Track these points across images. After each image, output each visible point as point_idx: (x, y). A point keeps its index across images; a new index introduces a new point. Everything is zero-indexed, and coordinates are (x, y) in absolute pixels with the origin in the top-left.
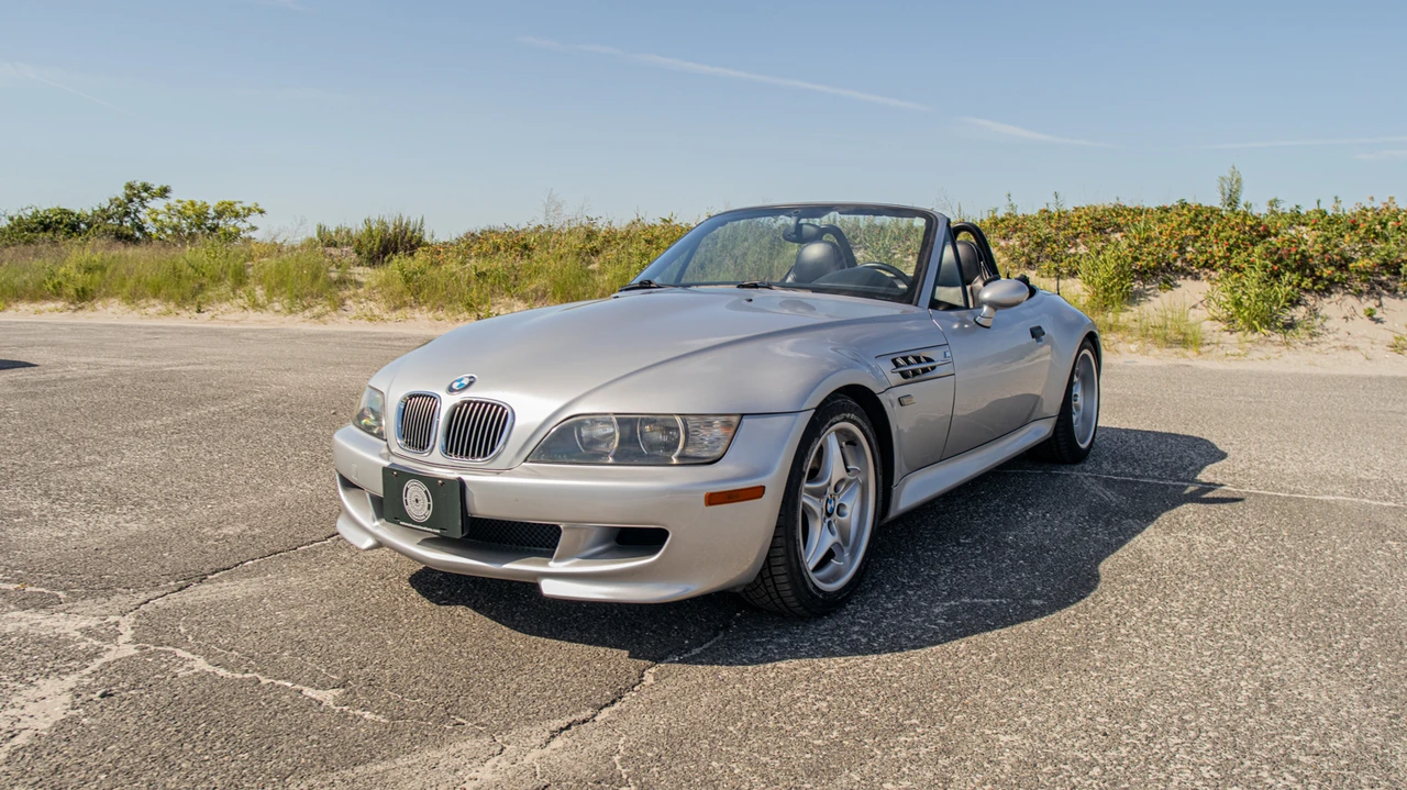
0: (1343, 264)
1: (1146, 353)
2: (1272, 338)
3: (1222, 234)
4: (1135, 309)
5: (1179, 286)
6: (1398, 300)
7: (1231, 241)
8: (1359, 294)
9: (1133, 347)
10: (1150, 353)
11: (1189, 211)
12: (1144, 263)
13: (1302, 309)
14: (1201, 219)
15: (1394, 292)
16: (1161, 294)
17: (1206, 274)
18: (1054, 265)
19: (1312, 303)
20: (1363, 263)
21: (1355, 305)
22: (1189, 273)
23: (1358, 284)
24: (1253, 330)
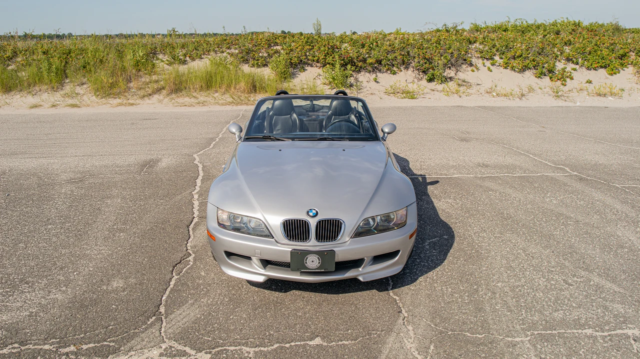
0: (364, 60)
4: (294, 81)
5: (307, 70)
6: (381, 74)
7: (326, 52)
8: (370, 72)
11: (304, 37)
12: (294, 61)
13: (353, 78)
14: (310, 41)
15: (380, 71)
16: (301, 74)
17: (315, 64)
18: (256, 62)
19: (355, 76)
20: (369, 61)
21: (369, 76)
22: (309, 64)
23: (370, 68)
24: (339, 88)
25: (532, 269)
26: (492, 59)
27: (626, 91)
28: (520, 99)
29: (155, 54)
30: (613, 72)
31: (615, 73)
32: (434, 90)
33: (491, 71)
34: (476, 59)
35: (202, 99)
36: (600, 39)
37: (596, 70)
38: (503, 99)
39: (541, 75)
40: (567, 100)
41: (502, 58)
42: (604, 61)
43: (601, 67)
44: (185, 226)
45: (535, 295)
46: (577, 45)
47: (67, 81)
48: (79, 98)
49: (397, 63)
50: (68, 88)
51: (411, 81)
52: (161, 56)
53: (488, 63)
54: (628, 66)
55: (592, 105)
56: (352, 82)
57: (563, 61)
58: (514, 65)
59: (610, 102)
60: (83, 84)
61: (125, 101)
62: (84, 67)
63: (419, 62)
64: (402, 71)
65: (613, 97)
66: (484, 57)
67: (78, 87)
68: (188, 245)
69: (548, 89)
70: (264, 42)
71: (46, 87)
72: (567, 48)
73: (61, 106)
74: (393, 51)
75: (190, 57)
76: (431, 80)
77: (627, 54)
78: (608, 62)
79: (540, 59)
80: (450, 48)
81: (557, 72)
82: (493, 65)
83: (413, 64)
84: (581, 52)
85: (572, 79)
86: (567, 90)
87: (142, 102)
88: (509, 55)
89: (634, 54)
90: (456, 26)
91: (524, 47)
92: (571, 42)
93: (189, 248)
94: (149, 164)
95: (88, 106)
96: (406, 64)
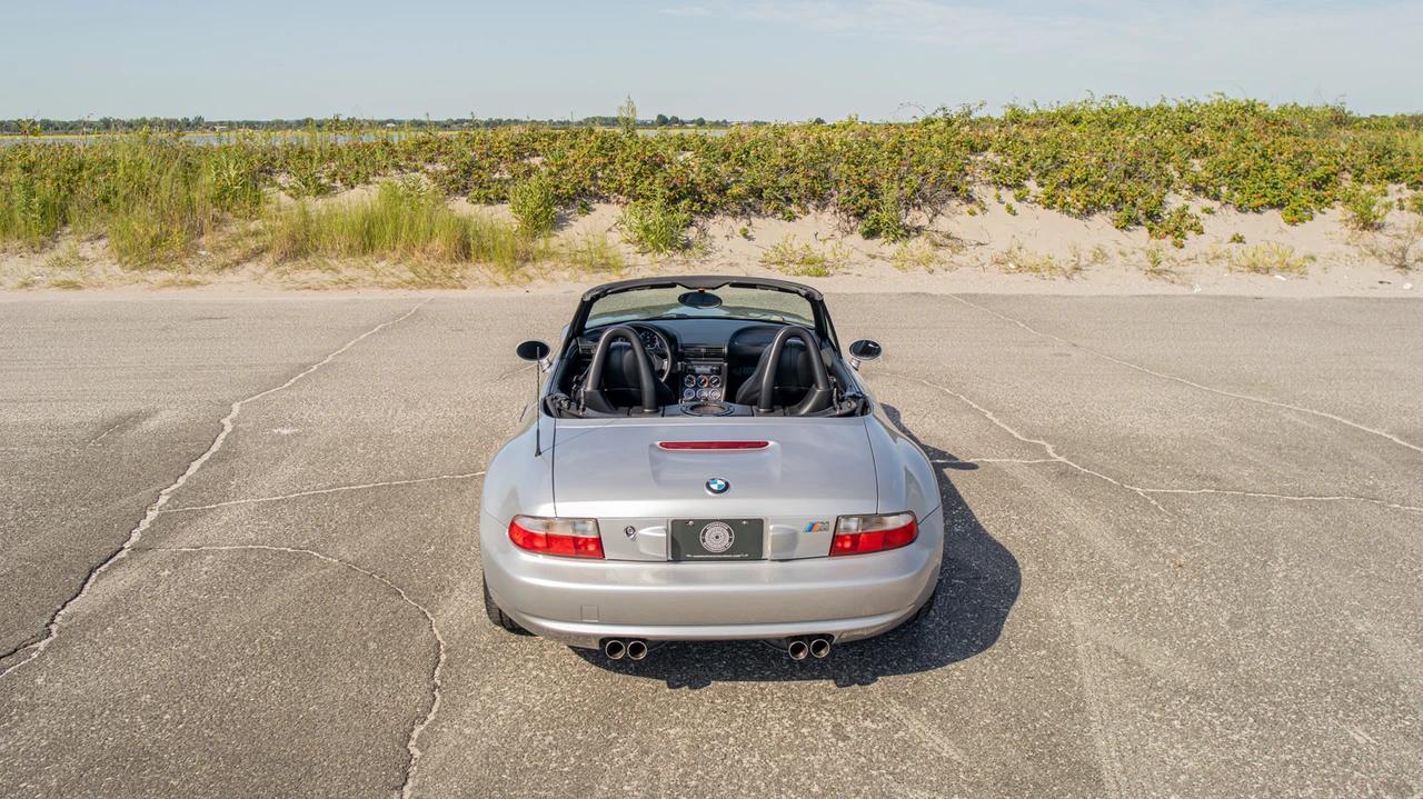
0: (722, 190)
1: (577, 280)
2: (675, 258)
3: (627, 164)
4: (561, 234)
5: (594, 210)
6: (761, 220)
7: (635, 171)
8: (735, 215)
9: (566, 275)
10: (581, 279)
11: (597, 139)
12: (565, 191)
13: (694, 229)
14: (607, 147)
15: (759, 213)
16: (581, 219)
17: (615, 197)
18: (482, 193)
19: (700, 224)
20: (735, 190)
21: (733, 225)
22: (602, 198)
23: (734, 207)
24: (660, 251)
25: (779, 694)
26: (1019, 186)
27: (1320, 260)
28: (1068, 278)
29: (270, 173)
30: (1296, 218)
31: (1302, 221)
32: (874, 257)
33: (1015, 214)
34: (982, 188)
35: (347, 273)
36: (1273, 143)
37: (1258, 212)
38: (1028, 278)
39: (1129, 223)
40: (1176, 280)
41: (1043, 186)
42: (1276, 192)
43: (1272, 206)
44: (86, 569)
45: (740, 761)
46: (1221, 156)
47: (68, 230)
48: (85, 266)
49: (797, 195)
50: (65, 245)
51: (827, 236)
52: (281, 179)
53: (1009, 196)
54: (1334, 204)
55: (1230, 294)
56: (692, 237)
57: (1184, 192)
58: (1069, 199)
59: (1276, 286)
60: (100, 238)
61: (182, 277)
62: (106, 201)
63: (849, 194)
64: (808, 213)
65: (1286, 274)
66: (1002, 183)
67: (88, 244)
68: (62, 612)
69: (1141, 255)
70: (506, 149)
71: (17, 244)
72: (1196, 162)
73: (41, 284)
74: (790, 170)
75: (342, 180)
76: (871, 234)
77: (1333, 177)
78: (1285, 194)
79: (1129, 186)
80: (920, 162)
81: (1167, 217)
82: (1021, 199)
83: (834, 199)
84: (1226, 172)
85: (1200, 232)
86: (1184, 257)
87: (217, 280)
88: (1062, 176)
89: (1350, 177)
90: (971, 111)
91: (1094, 160)
92: (1207, 149)
93: (58, 619)
94: (122, 423)
95: (100, 285)
96: (818, 197)
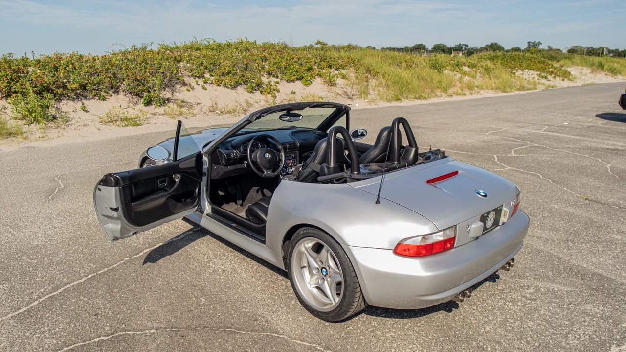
0: (64, 86)
2: (49, 125)
6: (88, 101)
8: (73, 100)
15: (86, 97)
19: (55, 106)
20: (73, 86)
21: (74, 105)
23: (72, 96)
24: (38, 122)
26: (203, 77)
27: (324, 98)
30: (306, 83)
31: (309, 84)
33: (206, 89)
34: (187, 78)
37: (294, 82)
39: (252, 90)
41: (212, 76)
42: (298, 74)
43: (297, 79)
46: (273, 61)
49: (104, 87)
51: (126, 106)
53: (201, 81)
54: (316, 77)
56: (54, 113)
57: (266, 76)
58: (226, 81)
63: (129, 85)
64: (112, 96)
66: (196, 76)
74: (97, 74)
76: (148, 103)
77: (312, 67)
78: (301, 75)
79: (248, 74)
80: (159, 68)
81: (265, 87)
82: (205, 82)
83: (122, 88)
84: (278, 67)
85: (278, 91)
88: (218, 72)
89: (316, 67)
90: (146, 47)
96: (114, 88)
